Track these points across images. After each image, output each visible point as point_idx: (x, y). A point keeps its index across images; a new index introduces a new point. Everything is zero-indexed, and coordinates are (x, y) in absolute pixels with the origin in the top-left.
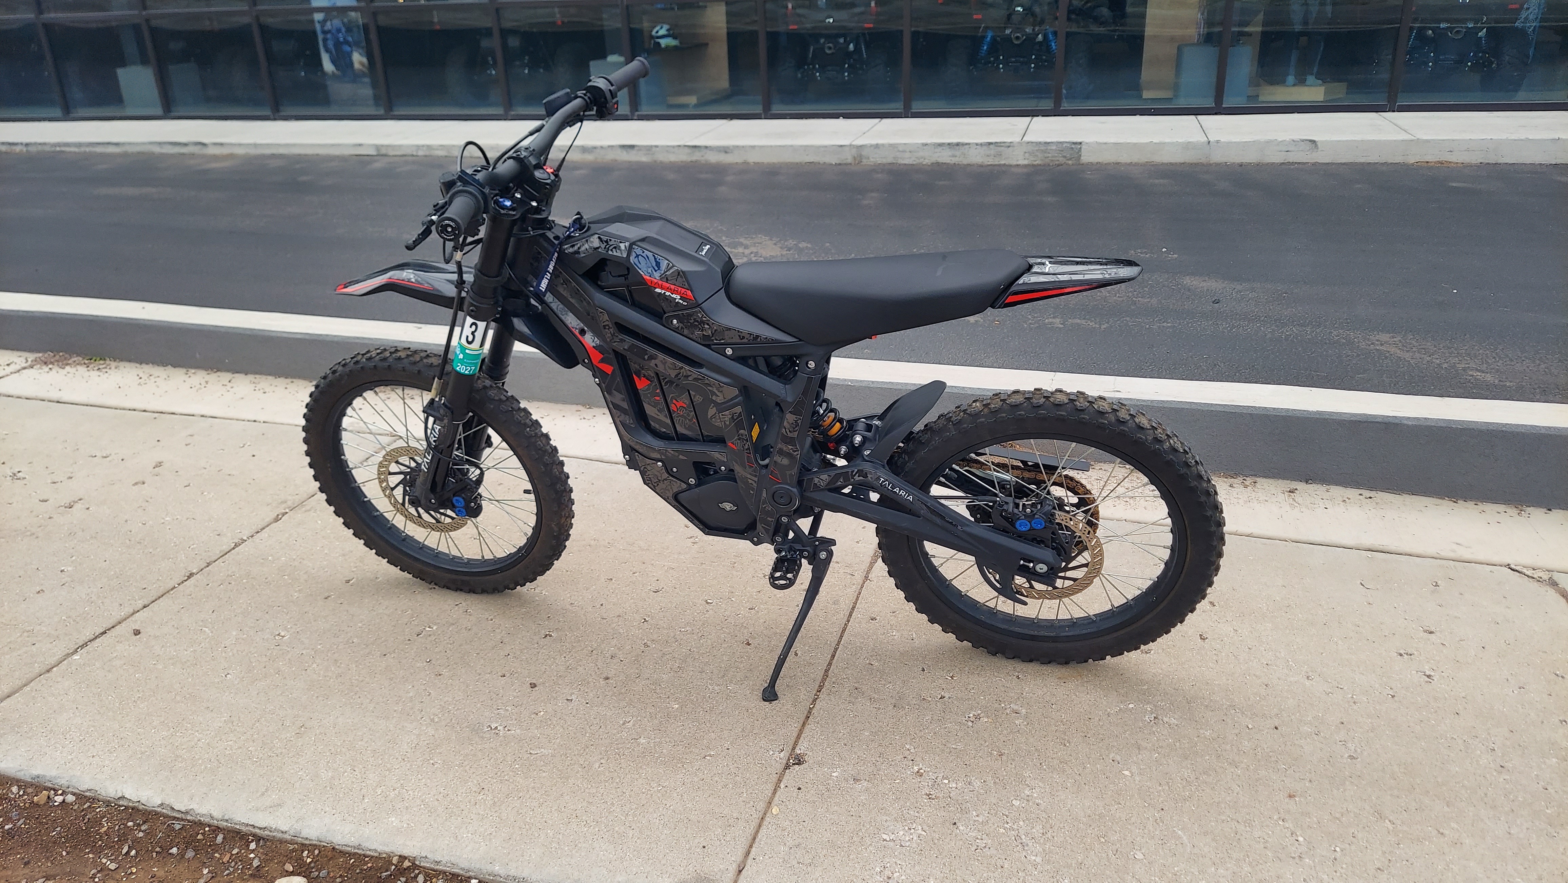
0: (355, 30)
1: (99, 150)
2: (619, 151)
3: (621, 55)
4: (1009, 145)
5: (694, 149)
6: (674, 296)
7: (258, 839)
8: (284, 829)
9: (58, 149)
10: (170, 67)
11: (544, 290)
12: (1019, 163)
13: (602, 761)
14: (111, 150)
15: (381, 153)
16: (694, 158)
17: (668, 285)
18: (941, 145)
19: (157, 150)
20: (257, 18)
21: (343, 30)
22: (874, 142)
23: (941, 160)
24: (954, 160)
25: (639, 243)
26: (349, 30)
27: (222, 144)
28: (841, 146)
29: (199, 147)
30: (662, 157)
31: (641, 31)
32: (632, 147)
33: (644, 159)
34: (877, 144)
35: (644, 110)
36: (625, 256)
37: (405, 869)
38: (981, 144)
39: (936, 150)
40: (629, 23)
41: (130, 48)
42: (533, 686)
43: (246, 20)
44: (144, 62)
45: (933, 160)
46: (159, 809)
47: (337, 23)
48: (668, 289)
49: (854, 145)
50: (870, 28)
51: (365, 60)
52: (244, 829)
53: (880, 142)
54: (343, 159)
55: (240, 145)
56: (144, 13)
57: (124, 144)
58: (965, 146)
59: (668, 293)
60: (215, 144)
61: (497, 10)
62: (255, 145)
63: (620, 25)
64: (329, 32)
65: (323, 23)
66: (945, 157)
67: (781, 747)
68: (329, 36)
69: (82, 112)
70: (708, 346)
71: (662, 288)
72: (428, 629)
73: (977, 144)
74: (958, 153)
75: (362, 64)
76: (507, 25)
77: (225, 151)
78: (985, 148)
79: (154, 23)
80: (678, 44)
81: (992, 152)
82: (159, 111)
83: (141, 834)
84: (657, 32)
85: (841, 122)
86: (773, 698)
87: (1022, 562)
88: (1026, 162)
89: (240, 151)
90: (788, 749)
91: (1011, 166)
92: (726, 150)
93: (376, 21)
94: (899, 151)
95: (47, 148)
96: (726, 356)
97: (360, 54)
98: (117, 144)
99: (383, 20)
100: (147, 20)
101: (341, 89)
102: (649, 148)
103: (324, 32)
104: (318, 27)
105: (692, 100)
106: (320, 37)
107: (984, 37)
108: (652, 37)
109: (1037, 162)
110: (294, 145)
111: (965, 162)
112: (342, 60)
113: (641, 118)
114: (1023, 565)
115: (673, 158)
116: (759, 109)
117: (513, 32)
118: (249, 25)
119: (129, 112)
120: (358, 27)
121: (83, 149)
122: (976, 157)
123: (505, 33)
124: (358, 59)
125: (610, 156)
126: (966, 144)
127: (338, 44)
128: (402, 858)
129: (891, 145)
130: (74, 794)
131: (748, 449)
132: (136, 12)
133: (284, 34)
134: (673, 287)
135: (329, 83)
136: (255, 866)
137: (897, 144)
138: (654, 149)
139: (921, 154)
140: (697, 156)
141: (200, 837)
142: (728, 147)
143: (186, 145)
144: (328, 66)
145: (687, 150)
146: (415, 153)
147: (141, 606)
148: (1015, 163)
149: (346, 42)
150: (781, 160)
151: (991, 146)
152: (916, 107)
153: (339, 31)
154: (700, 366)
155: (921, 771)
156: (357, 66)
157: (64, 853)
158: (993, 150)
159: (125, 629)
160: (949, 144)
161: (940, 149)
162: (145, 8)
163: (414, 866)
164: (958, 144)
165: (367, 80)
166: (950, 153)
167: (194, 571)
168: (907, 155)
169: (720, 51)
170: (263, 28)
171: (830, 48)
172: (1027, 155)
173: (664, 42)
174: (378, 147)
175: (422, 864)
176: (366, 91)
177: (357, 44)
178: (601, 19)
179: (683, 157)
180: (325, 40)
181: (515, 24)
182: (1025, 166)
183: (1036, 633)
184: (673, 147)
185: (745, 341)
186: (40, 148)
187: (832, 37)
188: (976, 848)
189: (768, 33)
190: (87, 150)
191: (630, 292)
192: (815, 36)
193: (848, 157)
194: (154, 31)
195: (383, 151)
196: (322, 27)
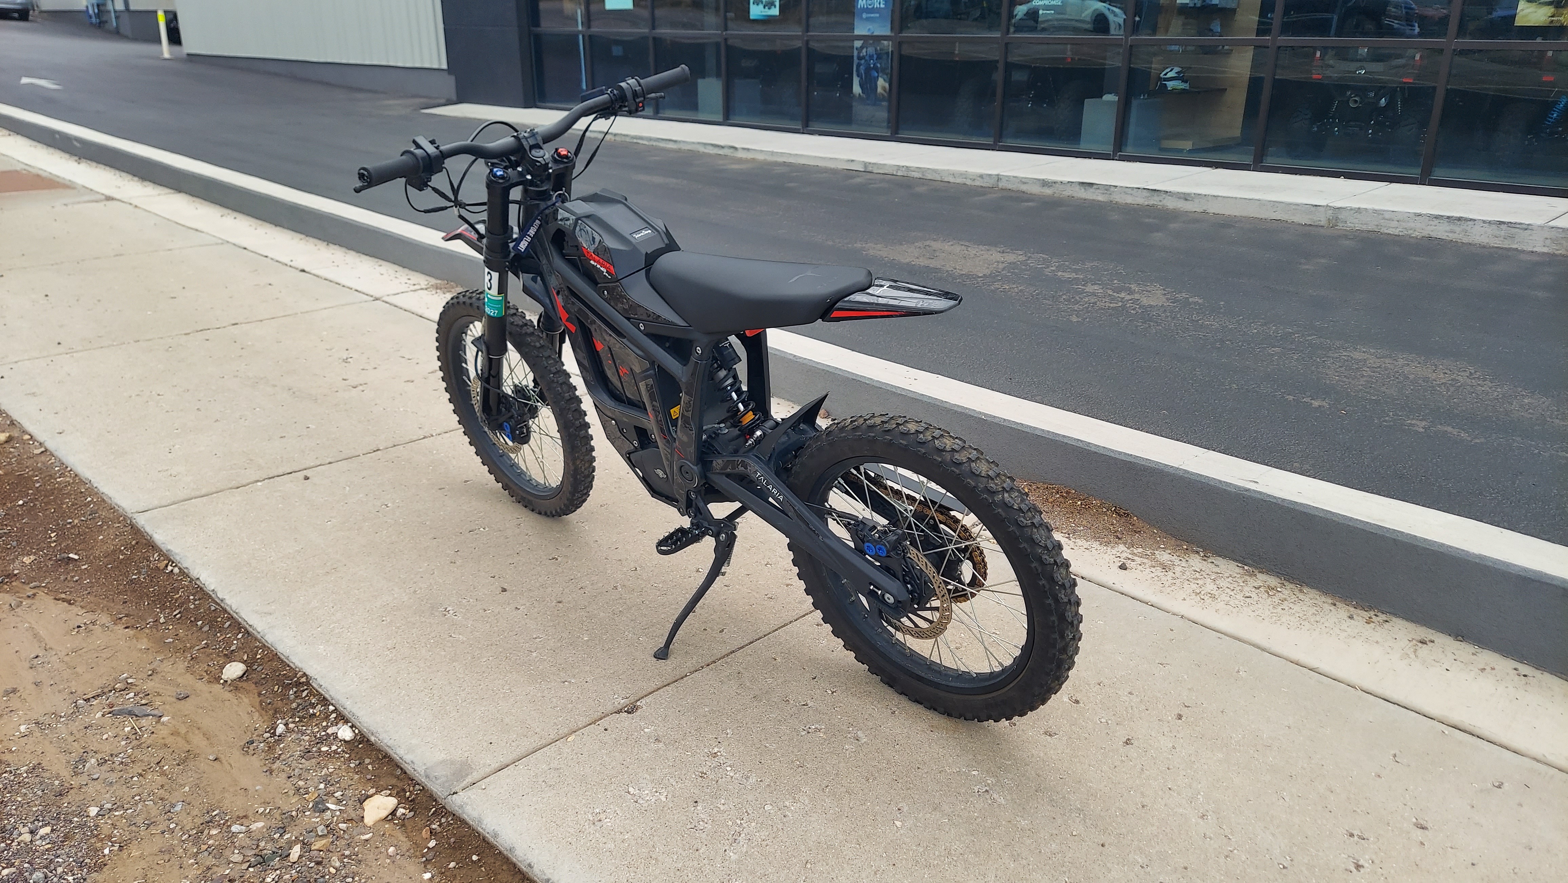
0: (885, 57)
1: (662, 145)
2: (1077, 188)
3: (1116, 94)
4: (1527, 228)
5: (1153, 193)
6: (602, 269)
7: (247, 632)
8: (259, 630)
9: (635, 141)
10: (736, 81)
11: (523, 250)
12: (1535, 250)
13: (490, 658)
14: (671, 146)
15: (867, 170)
16: (1151, 203)
17: (598, 258)
18: (1437, 217)
19: (702, 149)
20: (807, 42)
21: (875, 56)
22: (1355, 205)
23: (1434, 235)
24: (1452, 236)
25: (584, 219)
26: (879, 57)
27: (748, 150)
28: (1316, 206)
29: (732, 150)
30: (1119, 198)
31: (1147, 74)
32: (1091, 185)
33: (1101, 198)
34: (1359, 208)
35: (1129, 151)
36: (572, 229)
37: (300, 683)
38: (1490, 222)
39: (1431, 223)
40: (1130, 64)
41: (711, 63)
42: (504, 590)
43: (798, 44)
44: (718, 75)
45: (1425, 233)
46: (211, 593)
47: (871, 50)
48: (598, 262)
49: (1330, 207)
50: (1410, 83)
51: (887, 85)
52: (242, 622)
53: (1363, 206)
54: (834, 172)
55: (762, 151)
56: (724, 33)
57: (680, 142)
58: (1469, 223)
59: (598, 266)
60: (744, 149)
61: (1007, 44)
62: (772, 153)
63: (1120, 65)
64: (863, 58)
65: (860, 49)
66: (1441, 231)
67: (628, 696)
68: (863, 62)
69: (669, 113)
70: (628, 319)
71: (595, 262)
72: (482, 529)
73: (1484, 222)
74: (1457, 229)
75: (884, 88)
76: (1013, 59)
77: (750, 156)
78: (1494, 227)
79: (730, 42)
80: (1188, 88)
81: (1503, 233)
82: (720, 118)
83: (192, 606)
84: (1165, 74)
85: (1341, 182)
86: (660, 657)
87: (872, 587)
88: (1545, 250)
89: (760, 157)
90: (632, 699)
91: (1523, 251)
92: (1186, 197)
93: (900, 51)
94: (1384, 219)
95: (628, 140)
96: (639, 329)
97: (884, 80)
98: (675, 141)
99: (907, 50)
100: (726, 40)
101: (862, 111)
102: (1107, 188)
103: (859, 58)
104: (856, 53)
105: (1188, 145)
106: (856, 61)
107: (1556, 103)
108: (1160, 79)
109: (1560, 252)
110: (801, 156)
111: (1465, 240)
112: (869, 85)
113: (1123, 159)
114: (873, 590)
115: (1129, 200)
116: (1248, 160)
117: (1019, 67)
118: (799, 49)
119: (701, 117)
120: (887, 53)
121: (651, 143)
122: (1480, 236)
123: (1010, 67)
124: (882, 84)
125: (1068, 192)
126: (1471, 220)
127: (868, 69)
128: (305, 674)
129: (1375, 211)
130: (180, 568)
131: (661, 421)
132: (720, 32)
133: (828, 58)
134: (601, 261)
135: (854, 104)
136: (232, 649)
137: (1384, 211)
138: (1112, 189)
139: (1412, 225)
140: (1154, 200)
141: (219, 619)
142: (1189, 194)
143: (723, 147)
144: (857, 89)
145: (1145, 193)
146: (895, 173)
147: (328, 462)
148: (1530, 249)
149: (875, 68)
150: (1244, 214)
151: (1503, 227)
152: (1439, 173)
153: (871, 57)
154: (624, 337)
155: (719, 754)
156: (879, 90)
157: (146, 603)
158: (1503, 231)
159: (301, 475)
160: (1448, 217)
161: (1436, 222)
162: (726, 30)
163: (308, 683)
164: (1459, 219)
165: (885, 104)
166: (1448, 228)
167: (381, 448)
168: (1395, 224)
169: (1238, 98)
170: (810, 52)
171: (1356, 101)
172: (1548, 242)
173: (1170, 85)
174: (866, 164)
175: (313, 684)
176: (882, 114)
177: (883, 70)
178: (1105, 58)
179: (1140, 200)
180: (859, 65)
181: (1021, 58)
182: (1544, 254)
183: (923, 675)
184: (1133, 188)
185: (650, 319)
186: (623, 139)
187: (1361, 90)
188: (693, 827)
189: (1275, 81)
190: (654, 144)
191: (580, 260)
192: (1342, 87)
193: (1321, 218)
194: (729, 48)
195: (870, 169)
196: (859, 53)
